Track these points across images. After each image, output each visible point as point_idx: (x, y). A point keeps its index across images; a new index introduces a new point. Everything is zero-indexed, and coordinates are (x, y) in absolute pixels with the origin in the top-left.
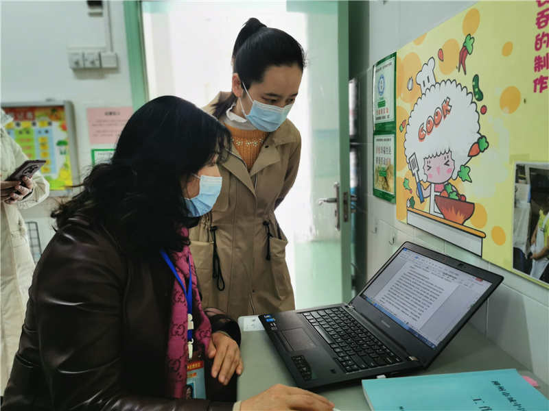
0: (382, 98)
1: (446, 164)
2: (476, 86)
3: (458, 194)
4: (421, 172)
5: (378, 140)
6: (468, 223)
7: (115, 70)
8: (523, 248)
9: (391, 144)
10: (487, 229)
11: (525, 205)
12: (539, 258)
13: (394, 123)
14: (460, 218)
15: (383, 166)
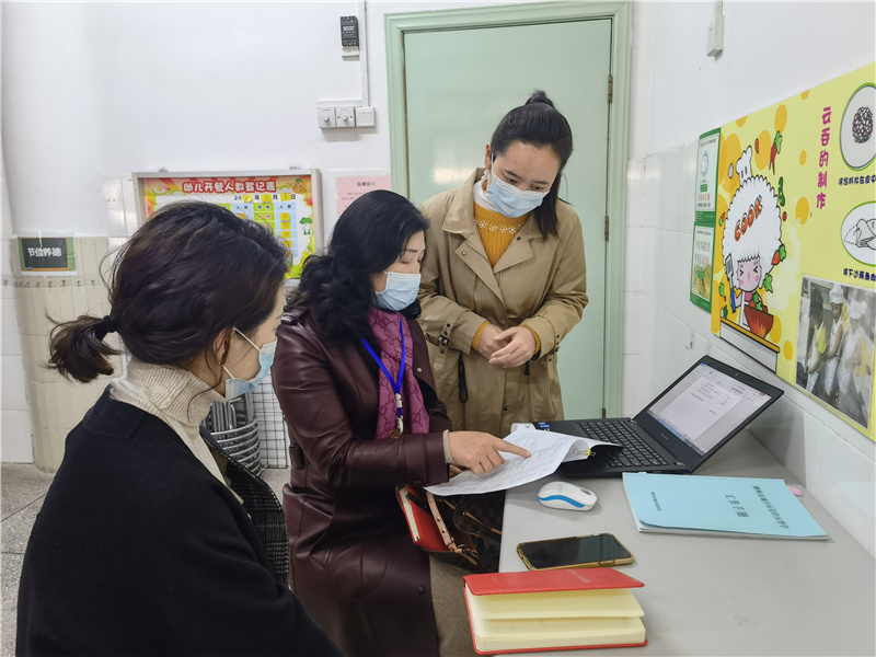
0: (704, 181)
1: (755, 270)
2: (780, 189)
3: (762, 305)
4: (735, 277)
5: (698, 232)
6: (768, 337)
7: (372, 129)
8: (803, 363)
9: (710, 239)
10: (780, 344)
11: (806, 318)
12: (812, 373)
13: (715, 213)
14: (762, 331)
15: (702, 265)
